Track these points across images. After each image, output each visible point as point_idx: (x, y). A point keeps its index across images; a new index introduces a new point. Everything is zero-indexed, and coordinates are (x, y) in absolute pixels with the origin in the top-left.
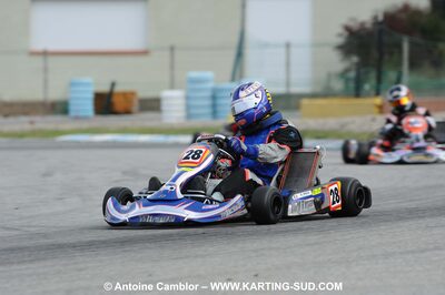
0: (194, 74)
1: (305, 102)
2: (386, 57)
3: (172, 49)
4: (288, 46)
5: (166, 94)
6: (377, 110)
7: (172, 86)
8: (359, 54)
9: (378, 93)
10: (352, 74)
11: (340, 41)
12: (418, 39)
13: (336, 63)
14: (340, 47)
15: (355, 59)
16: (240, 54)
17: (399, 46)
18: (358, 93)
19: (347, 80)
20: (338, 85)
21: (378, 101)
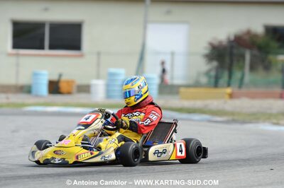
0: (112, 70)
1: (182, 90)
2: (235, 63)
3: (99, 54)
4: (173, 54)
5: (94, 82)
6: (227, 96)
7: (98, 77)
9: (229, 85)
10: (213, 73)
11: (207, 52)
12: (256, 52)
13: (203, 66)
15: (215, 64)
16: (142, 58)
17: (243, 57)
18: (216, 85)
19: (210, 77)
20: (204, 80)
21: (229, 90)
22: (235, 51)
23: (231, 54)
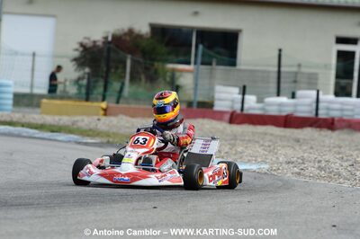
1: (45, 101)
2: (113, 70)
4: (34, 55)
6: (102, 112)
8: (90, 67)
9: (103, 100)
10: (84, 82)
11: (77, 54)
13: (70, 73)
14: (75, 60)
15: (87, 70)
18: (87, 99)
19: (80, 87)
20: (73, 90)
21: (104, 105)
22: (113, 55)
23: (108, 60)
